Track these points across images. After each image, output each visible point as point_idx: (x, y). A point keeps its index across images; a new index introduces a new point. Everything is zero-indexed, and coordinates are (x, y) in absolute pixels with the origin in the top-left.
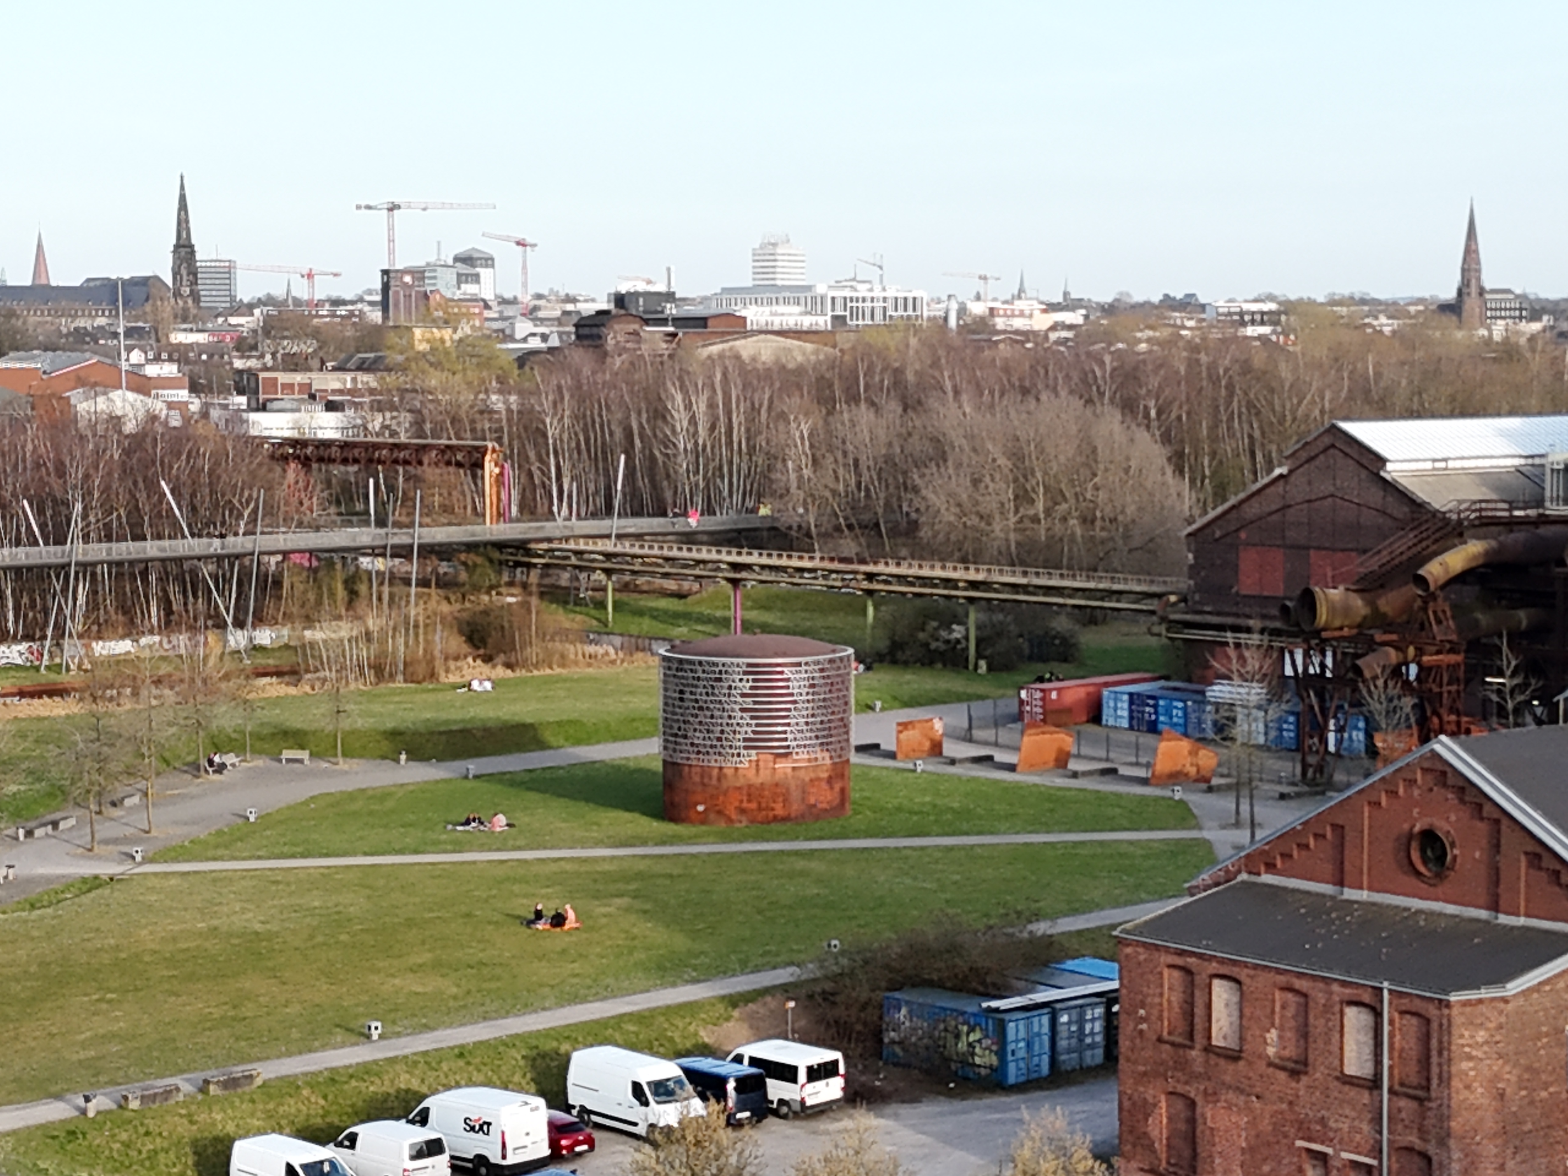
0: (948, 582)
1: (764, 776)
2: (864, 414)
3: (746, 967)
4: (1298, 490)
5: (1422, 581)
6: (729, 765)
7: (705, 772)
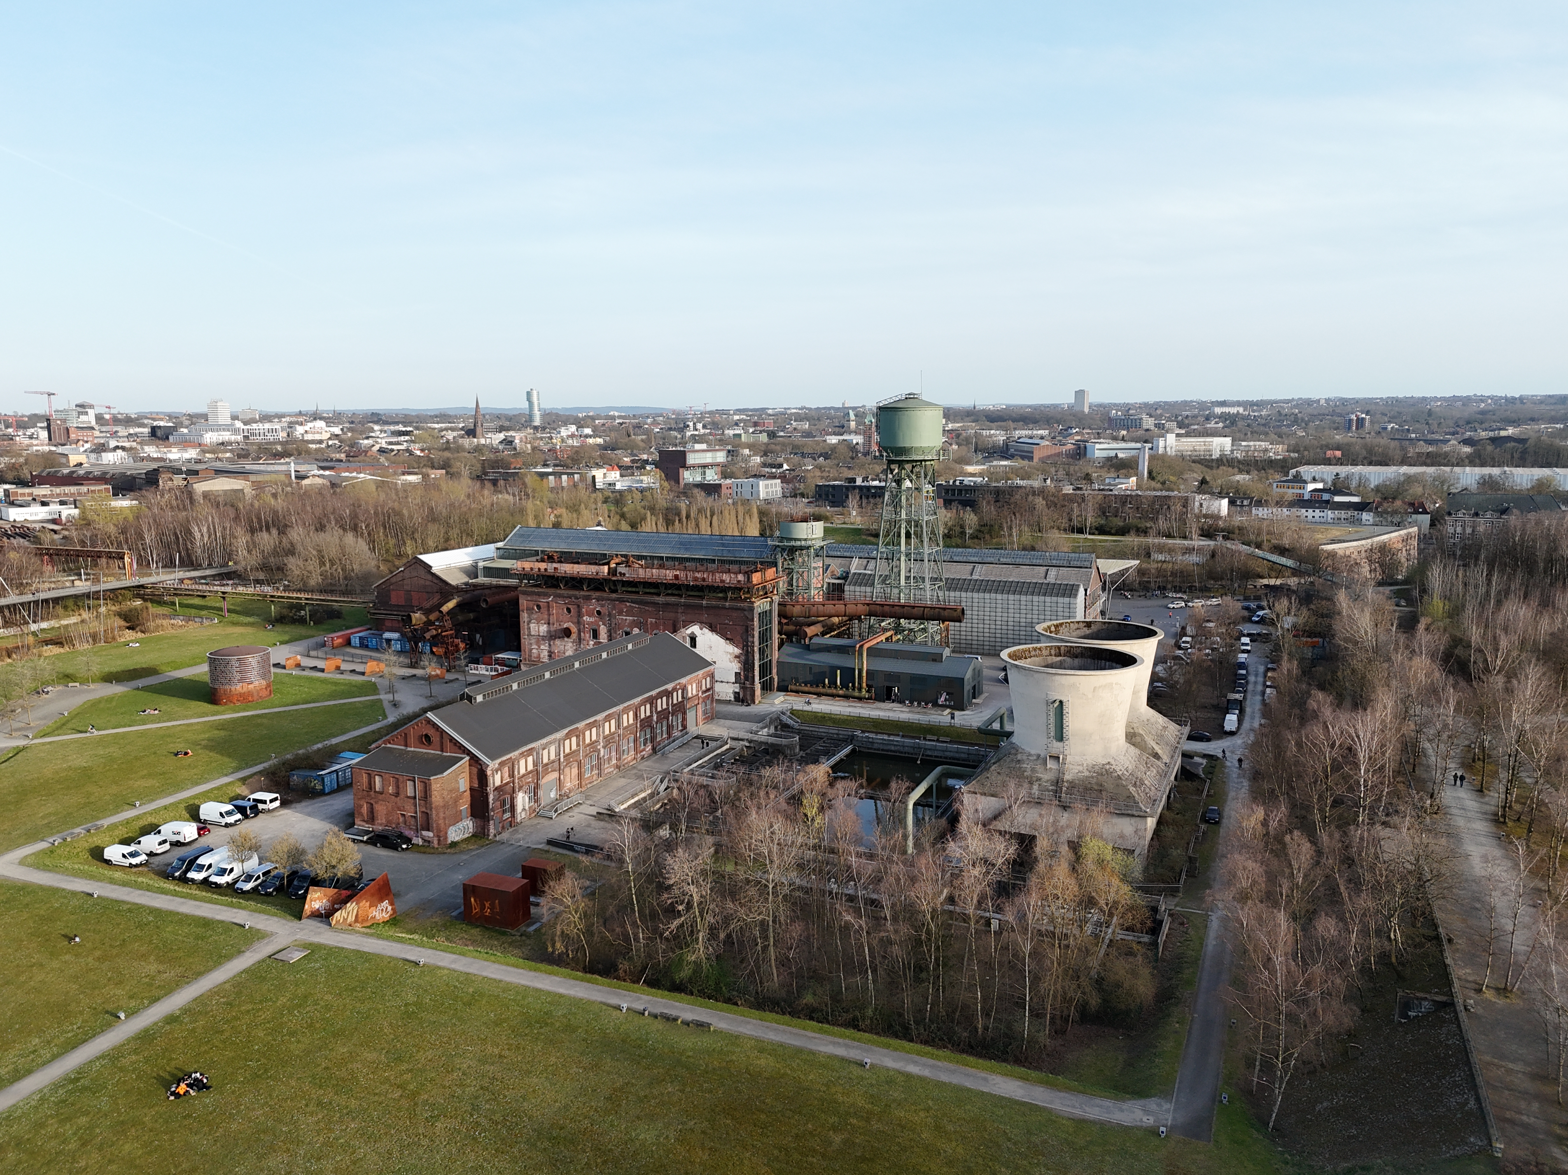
0: (298, 598)
1: (245, 690)
2: (265, 535)
3: (248, 766)
4: (407, 574)
5: (441, 612)
6: (233, 688)
7: (225, 691)
